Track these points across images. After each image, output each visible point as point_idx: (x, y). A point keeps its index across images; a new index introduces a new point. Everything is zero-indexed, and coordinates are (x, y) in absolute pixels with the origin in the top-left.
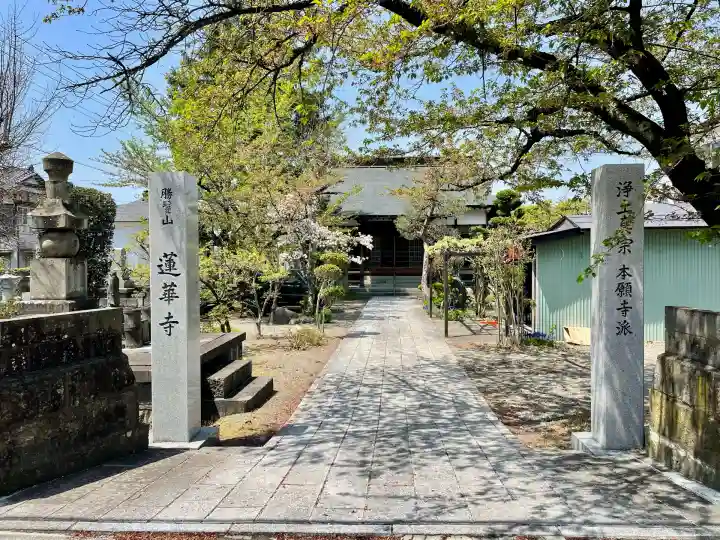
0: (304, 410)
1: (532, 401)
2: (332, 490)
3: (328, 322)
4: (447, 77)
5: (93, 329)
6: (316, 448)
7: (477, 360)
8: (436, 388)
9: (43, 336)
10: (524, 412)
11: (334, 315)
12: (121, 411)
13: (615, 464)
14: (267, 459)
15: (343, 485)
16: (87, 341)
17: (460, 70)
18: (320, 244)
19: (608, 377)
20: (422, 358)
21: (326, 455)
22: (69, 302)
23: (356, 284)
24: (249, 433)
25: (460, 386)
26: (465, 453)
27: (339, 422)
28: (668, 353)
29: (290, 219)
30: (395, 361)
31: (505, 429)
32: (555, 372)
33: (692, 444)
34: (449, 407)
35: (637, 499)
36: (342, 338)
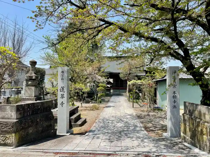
0: (94, 126)
1: (154, 125)
2: (102, 144)
3: (100, 103)
4: (131, 42)
5: (45, 105)
6: (98, 136)
7: (141, 114)
8: (129, 121)
9: (35, 107)
10: (152, 128)
11: (102, 101)
12: (51, 125)
13: (172, 140)
14: (86, 138)
15: (105, 144)
16: (44, 108)
17: (135, 41)
18: (98, 81)
19: (171, 119)
20: (126, 113)
21: (100, 137)
22: (35, 98)
23: (108, 92)
24: (81, 132)
25: (135, 121)
26: (135, 137)
27: (104, 130)
28: (184, 113)
29: (90, 74)
30: (118, 114)
31: (146, 132)
32: (161, 118)
33: (189, 136)
34: (132, 126)
35: (174, 148)
36: (104, 107)
